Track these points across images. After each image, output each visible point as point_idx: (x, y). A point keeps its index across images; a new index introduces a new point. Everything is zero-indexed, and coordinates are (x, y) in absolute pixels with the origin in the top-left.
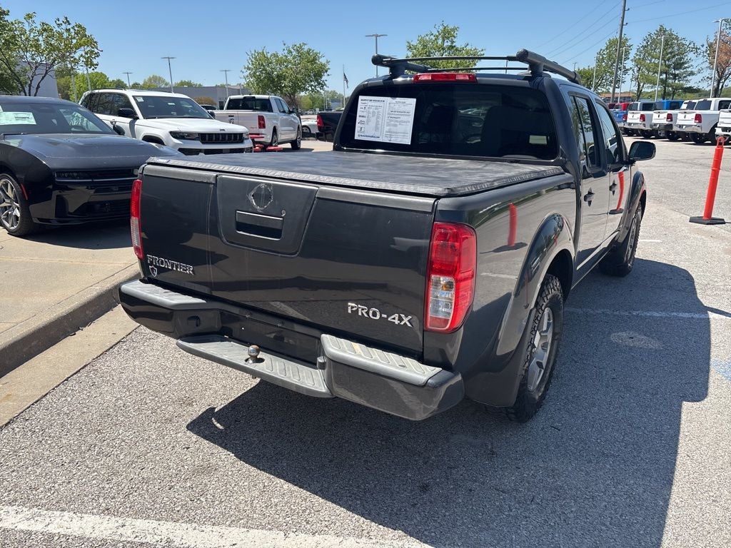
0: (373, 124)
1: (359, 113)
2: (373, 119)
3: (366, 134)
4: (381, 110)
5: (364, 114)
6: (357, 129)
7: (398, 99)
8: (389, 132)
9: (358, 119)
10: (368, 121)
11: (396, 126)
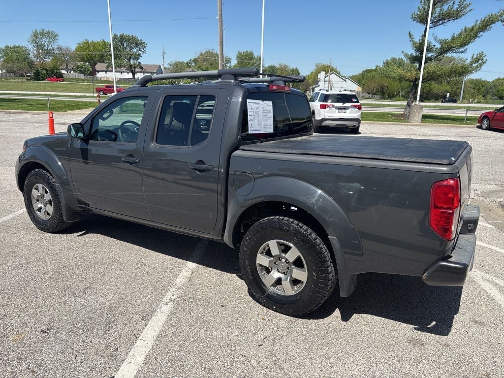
0: (256, 121)
1: (249, 113)
2: (256, 117)
3: (254, 129)
4: (259, 110)
5: (252, 114)
6: (249, 125)
7: (265, 102)
8: (264, 126)
9: (249, 118)
10: (254, 119)
11: (266, 121)
